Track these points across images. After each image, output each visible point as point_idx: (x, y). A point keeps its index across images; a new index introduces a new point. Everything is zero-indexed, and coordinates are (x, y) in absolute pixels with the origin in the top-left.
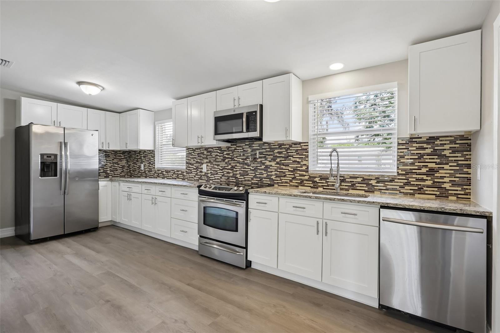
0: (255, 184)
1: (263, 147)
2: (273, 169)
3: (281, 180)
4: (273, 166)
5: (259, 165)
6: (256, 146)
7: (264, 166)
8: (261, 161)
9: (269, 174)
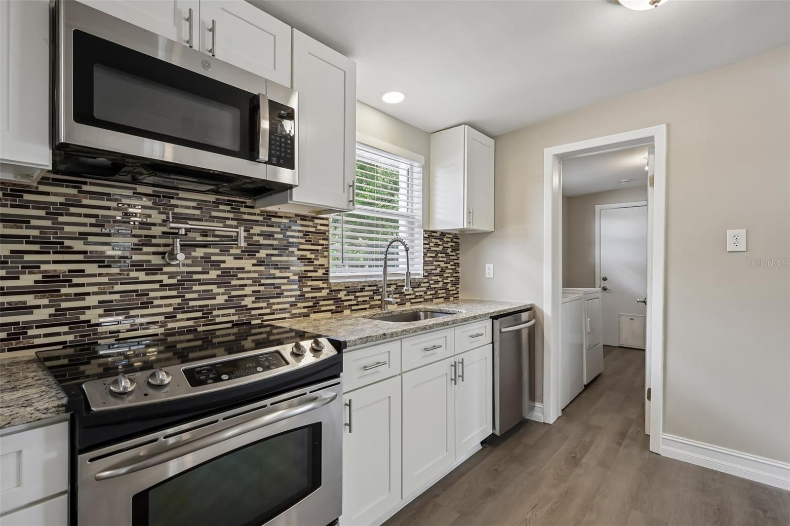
0: (181, 333)
1: (214, 214)
2: (248, 279)
3: (269, 306)
4: (246, 269)
5: (199, 269)
6: (188, 207)
7: (219, 272)
8: (206, 258)
9: (234, 293)
